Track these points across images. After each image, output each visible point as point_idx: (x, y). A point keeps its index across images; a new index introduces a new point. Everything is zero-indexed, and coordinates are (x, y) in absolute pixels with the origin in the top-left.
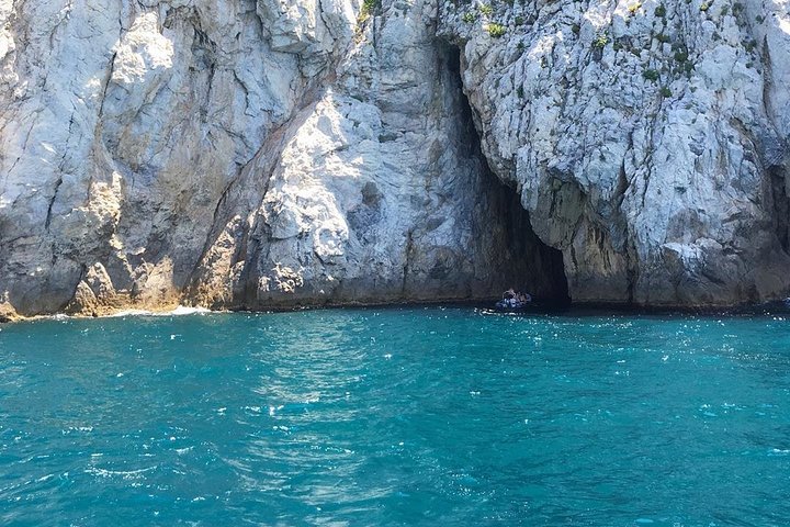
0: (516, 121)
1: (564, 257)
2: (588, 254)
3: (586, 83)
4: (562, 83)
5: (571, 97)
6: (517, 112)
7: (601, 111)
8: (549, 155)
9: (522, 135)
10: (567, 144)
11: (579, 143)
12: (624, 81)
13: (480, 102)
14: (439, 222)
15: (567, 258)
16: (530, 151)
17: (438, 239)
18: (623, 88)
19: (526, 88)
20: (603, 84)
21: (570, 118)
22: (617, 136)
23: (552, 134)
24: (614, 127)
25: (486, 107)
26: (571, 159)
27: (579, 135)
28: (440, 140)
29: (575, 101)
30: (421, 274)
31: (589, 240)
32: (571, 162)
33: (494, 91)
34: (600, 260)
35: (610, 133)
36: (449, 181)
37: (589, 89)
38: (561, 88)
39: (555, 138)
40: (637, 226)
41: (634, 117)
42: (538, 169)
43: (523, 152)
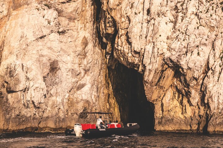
0: (145, 30)
1: (156, 108)
2: (171, 106)
3: (190, 11)
4: (175, 9)
5: (180, 18)
6: (145, 25)
7: (198, 28)
8: (165, 50)
9: (148, 38)
10: (176, 45)
11: (184, 45)
12: (212, 12)
13: (119, 16)
14: (83, 86)
15: (158, 108)
16: (154, 47)
17: (83, 95)
18: (211, 15)
19: (153, 10)
20: (201, 12)
21: (179, 30)
22: (207, 42)
23: (168, 38)
24: (206, 37)
25: (123, 19)
26: (178, 54)
27: (184, 40)
28: (86, 37)
29: (182, 21)
30: (75, 115)
31: (173, 99)
32: (179, 55)
33: (130, 10)
34: (179, 110)
35: (204, 41)
36: (90, 62)
37: (191, 15)
38: (174, 12)
39: (169, 41)
40: (212, 92)
41: (215, 33)
42: (158, 58)
43: (149, 48)
